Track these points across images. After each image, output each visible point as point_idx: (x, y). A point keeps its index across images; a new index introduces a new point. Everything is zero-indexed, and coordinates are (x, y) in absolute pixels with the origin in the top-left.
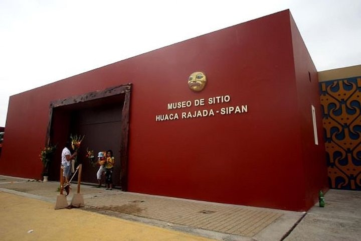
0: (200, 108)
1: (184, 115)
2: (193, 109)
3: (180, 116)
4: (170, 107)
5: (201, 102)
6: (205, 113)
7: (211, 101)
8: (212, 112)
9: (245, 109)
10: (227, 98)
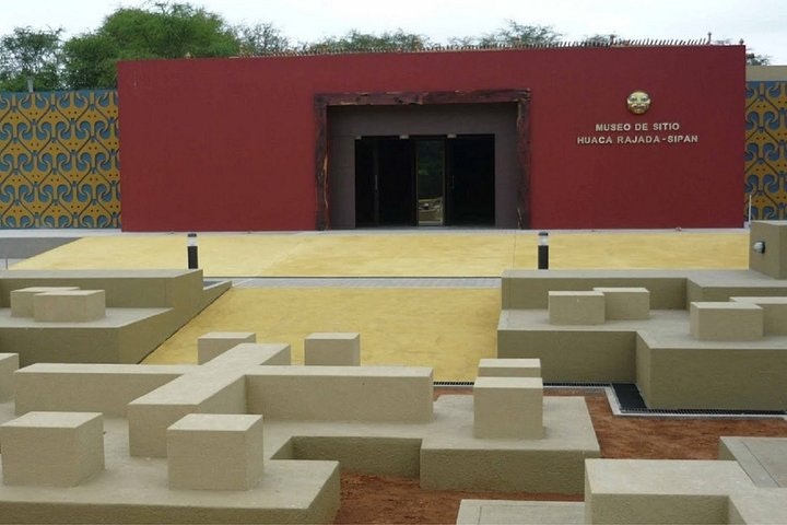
0: (642, 133)
1: (620, 139)
2: (632, 133)
3: (615, 140)
4: (598, 128)
5: (644, 127)
6: (649, 139)
7: (657, 127)
8: (657, 139)
9: (695, 139)
10: (676, 126)
